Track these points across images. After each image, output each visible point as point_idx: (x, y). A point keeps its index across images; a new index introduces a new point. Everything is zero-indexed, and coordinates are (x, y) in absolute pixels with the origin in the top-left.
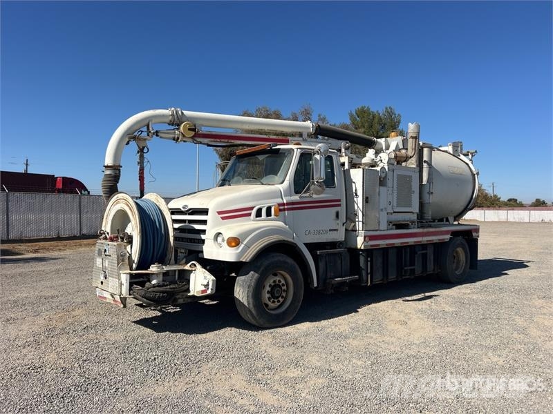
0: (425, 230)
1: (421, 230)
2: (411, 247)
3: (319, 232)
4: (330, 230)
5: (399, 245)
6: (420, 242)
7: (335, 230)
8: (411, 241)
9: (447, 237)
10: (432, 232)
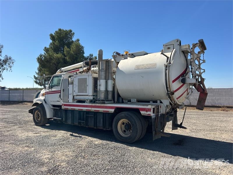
0: (94, 105)
1: (91, 104)
2: (84, 112)
3: (54, 102)
4: (57, 101)
5: (78, 110)
6: (90, 110)
7: (59, 101)
8: (85, 109)
9: (112, 110)
10: (98, 106)
